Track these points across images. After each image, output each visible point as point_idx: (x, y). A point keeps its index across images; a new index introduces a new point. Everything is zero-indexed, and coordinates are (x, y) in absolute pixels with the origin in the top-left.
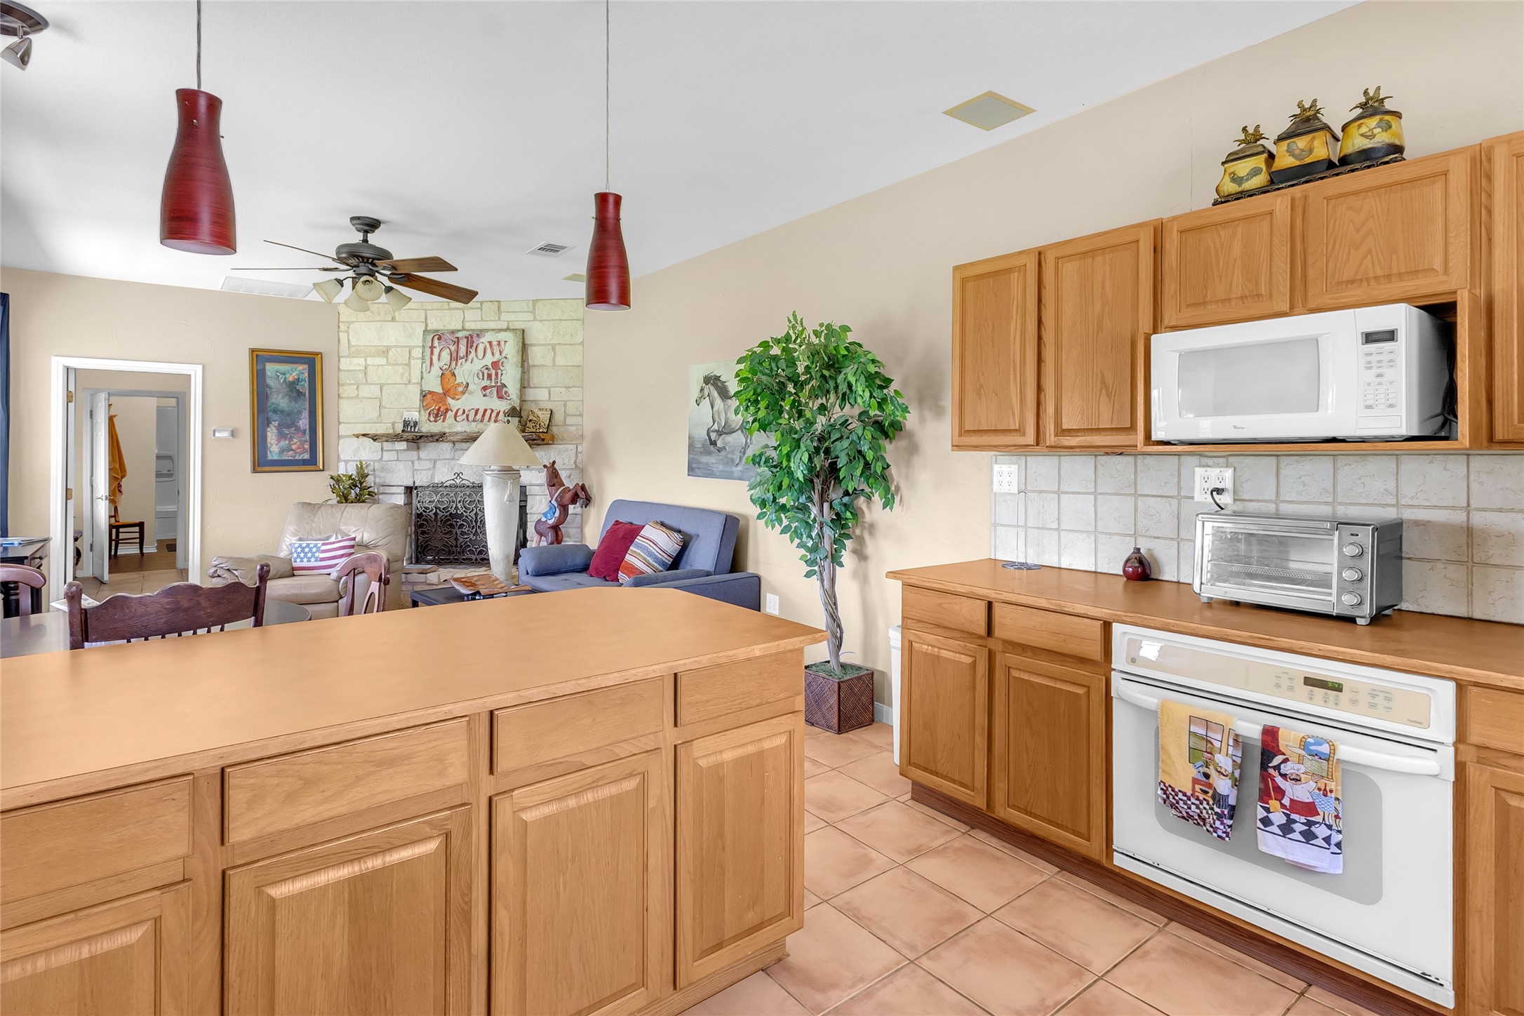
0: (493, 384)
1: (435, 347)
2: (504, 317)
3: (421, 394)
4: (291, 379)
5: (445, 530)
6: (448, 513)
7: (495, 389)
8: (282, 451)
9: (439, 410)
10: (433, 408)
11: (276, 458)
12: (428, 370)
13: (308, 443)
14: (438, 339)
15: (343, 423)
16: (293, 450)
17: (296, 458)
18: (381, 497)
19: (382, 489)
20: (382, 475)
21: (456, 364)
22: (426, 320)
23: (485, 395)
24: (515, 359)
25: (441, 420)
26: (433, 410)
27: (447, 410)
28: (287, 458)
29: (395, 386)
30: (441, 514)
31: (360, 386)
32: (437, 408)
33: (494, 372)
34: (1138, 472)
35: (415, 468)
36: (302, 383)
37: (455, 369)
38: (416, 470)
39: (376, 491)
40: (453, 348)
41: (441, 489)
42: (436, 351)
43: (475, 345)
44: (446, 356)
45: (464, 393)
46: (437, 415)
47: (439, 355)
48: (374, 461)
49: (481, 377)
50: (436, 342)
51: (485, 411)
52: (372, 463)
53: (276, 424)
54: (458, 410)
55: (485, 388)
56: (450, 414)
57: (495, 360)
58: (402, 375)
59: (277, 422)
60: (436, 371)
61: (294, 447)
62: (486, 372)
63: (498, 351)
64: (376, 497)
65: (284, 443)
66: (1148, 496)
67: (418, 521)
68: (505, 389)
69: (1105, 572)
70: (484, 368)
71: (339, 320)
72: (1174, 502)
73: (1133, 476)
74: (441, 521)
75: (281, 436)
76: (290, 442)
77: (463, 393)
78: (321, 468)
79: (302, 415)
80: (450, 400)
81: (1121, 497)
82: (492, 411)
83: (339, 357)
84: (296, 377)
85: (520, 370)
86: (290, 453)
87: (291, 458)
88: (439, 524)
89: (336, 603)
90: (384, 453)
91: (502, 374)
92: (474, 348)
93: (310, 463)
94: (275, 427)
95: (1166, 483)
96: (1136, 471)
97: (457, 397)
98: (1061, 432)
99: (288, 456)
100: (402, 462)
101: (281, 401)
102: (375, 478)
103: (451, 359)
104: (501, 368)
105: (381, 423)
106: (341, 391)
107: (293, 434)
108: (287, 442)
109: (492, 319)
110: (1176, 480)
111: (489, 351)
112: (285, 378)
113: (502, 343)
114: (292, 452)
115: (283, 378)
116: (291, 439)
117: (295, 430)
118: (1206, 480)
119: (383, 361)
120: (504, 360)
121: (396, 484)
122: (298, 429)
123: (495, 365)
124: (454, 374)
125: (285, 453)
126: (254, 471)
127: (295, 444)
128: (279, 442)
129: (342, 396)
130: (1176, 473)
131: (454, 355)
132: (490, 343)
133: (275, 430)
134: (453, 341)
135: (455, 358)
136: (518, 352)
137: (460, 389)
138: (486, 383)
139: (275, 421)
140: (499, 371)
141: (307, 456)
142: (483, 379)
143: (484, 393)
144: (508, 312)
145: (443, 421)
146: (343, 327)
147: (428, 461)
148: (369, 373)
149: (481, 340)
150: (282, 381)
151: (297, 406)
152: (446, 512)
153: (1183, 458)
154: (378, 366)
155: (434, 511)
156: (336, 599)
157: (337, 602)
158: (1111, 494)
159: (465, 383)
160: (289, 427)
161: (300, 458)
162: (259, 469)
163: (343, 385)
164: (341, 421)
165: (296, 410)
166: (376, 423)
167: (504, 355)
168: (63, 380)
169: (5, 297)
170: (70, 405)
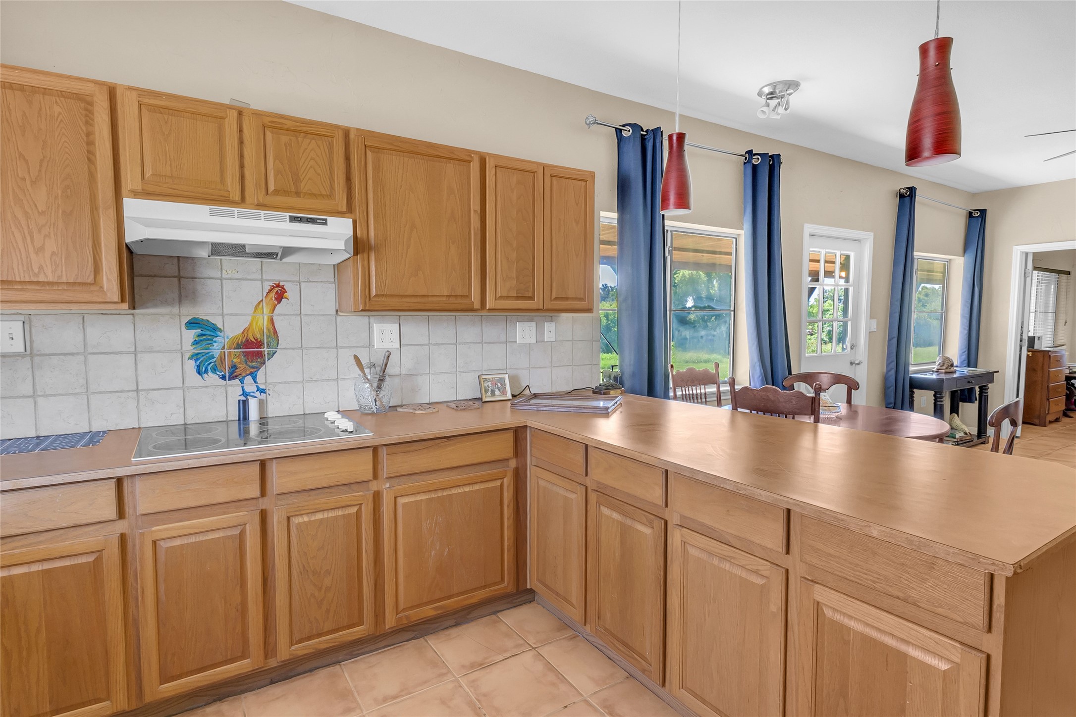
168: (1021, 262)
169: (983, 212)
170: (1027, 278)
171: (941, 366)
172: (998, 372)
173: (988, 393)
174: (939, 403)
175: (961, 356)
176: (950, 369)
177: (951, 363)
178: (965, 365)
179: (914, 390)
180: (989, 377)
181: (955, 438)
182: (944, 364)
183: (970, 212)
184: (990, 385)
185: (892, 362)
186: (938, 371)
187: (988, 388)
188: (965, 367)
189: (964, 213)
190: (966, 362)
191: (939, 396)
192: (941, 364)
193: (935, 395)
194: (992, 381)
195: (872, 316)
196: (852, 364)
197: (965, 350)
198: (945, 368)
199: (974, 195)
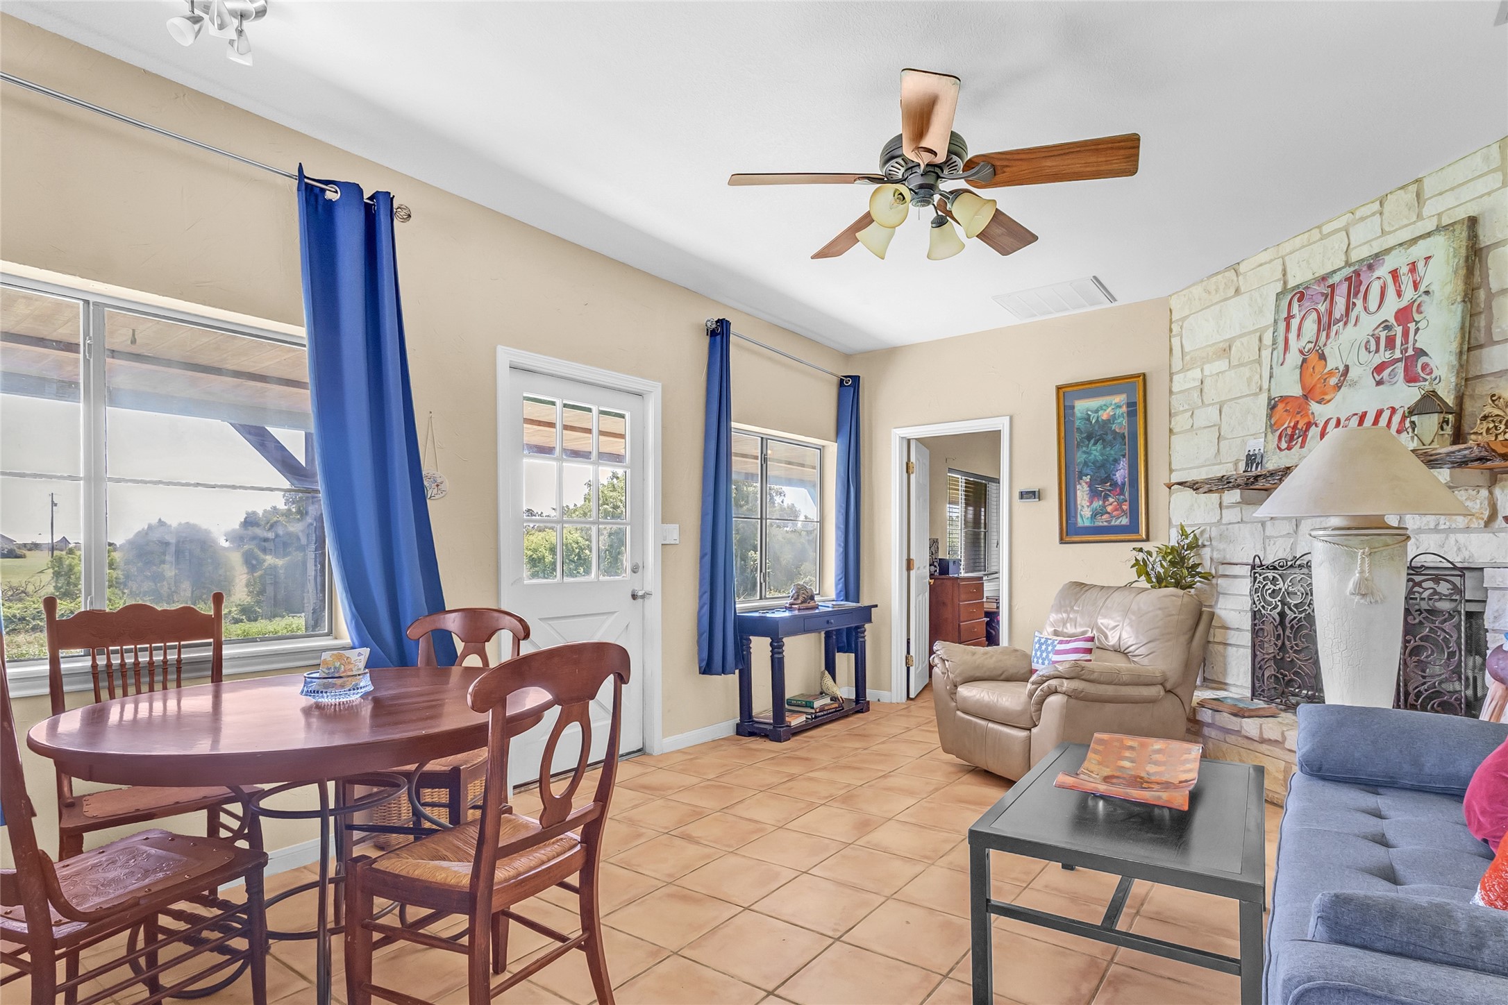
0: (1398, 355)
1: (1293, 317)
2: (1430, 209)
3: (1269, 403)
4: (1105, 417)
5: (1296, 645)
6: (1303, 615)
7: (1401, 366)
8: (1094, 515)
9: (1295, 427)
10: (1286, 426)
11: (1087, 523)
12: (1281, 361)
13: (1127, 503)
14: (1300, 300)
15: (1176, 470)
16: (1109, 513)
17: (1113, 523)
18: (1220, 581)
19: (1222, 570)
20: (1222, 546)
21: (1328, 337)
22: (1284, 275)
23: (1379, 383)
24: (1449, 288)
25: (1299, 445)
26: (1286, 428)
27: (1309, 425)
28: (1101, 524)
29: (1239, 401)
30: (1290, 615)
31: (1195, 412)
32: (1292, 424)
33: (1399, 330)
35: (1268, 533)
36: (1119, 421)
37: (1325, 345)
38: (1269, 537)
39: (1213, 572)
40: (1322, 308)
41: (1292, 571)
42: (1295, 323)
43: (1363, 289)
44: (1310, 326)
45: (1340, 388)
46: (1291, 438)
47: (1300, 329)
48: (1211, 525)
49: (1373, 348)
50: (1295, 305)
51: (1379, 413)
52: (1208, 528)
53: (1087, 479)
54: (1327, 423)
55: (1379, 369)
56: (1314, 432)
57: (1404, 303)
58: (1249, 380)
59: (1089, 477)
60: (1294, 358)
61: (1109, 509)
62: (1383, 335)
63: (1411, 284)
64: (1214, 581)
65: (1097, 504)
67: (1255, 625)
68: (1423, 359)
70: (1380, 329)
71: (1171, 319)
74: (1292, 627)
75: (1094, 494)
76: (1104, 502)
77: (1338, 387)
78: (1144, 536)
79: (1119, 464)
80: (1314, 407)
82: (1393, 410)
83: (1171, 375)
84: (1111, 414)
85: (1458, 308)
86: (1104, 517)
87: (1105, 524)
88: (1288, 632)
89: (1028, 732)
90: (1223, 511)
91: (1417, 330)
92: (1361, 295)
93: (1130, 531)
94: (1086, 483)
97: (1327, 397)
99: (1102, 522)
100: (1249, 525)
101: (1094, 448)
102: (1212, 551)
103: (1319, 330)
104: (1417, 317)
105: (1220, 463)
106: (1173, 423)
107: (1109, 491)
108: (1101, 503)
109: (1406, 222)
111: (1391, 291)
112: (1098, 417)
113: (1420, 265)
114: (1108, 515)
115: (1096, 417)
116: (1106, 498)
117: (1110, 485)
119: (1222, 365)
120: (1425, 298)
121: (1240, 561)
122: (1114, 484)
123: (1404, 315)
124: (1322, 357)
125: (1098, 517)
126: (1062, 541)
127: (1111, 504)
128: (1091, 503)
129: (1174, 431)
131: (1325, 320)
132: (1395, 274)
133: (1086, 488)
134: (1323, 294)
135: (1326, 325)
136: (1455, 272)
137: (1333, 381)
138: (1384, 356)
139: (1086, 475)
140: (1412, 326)
141: (1125, 521)
142: (1377, 351)
143: (1378, 378)
144: (1441, 194)
145: (1302, 447)
146: (1175, 328)
147: (1285, 522)
148: (1206, 390)
149: (1377, 273)
150: (1093, 421)
151: (1112, 452)
152: (1300, 613)
154: (1218, 374)
155: (1280, 608)
156: (1029, 726)
157: (1030, 730)
159: (1342, 368)
160: (1103, 482)
161: (1117, 523)
162: (1068, 539)
163: (1176, 414)
164: (1173, 468)
165: (1111, 459)
166: (1214, 464)
167: (1422, 288)
168: (901, 452)
169: (856, 379)
170: (911, 475)
171: (795, 600)
172: (876, 606)
173: (866, 638)
174: (776, 656)
175: (837, 585)
176: (809, 603)
177: (810, 594)
178: (842, 598)
179: (751, 637)
180: (866, 614)
181: (813, 708)
182: (798, 596)
183: (841, 379)
184: (867, 626)
185: (705, 592)
186: (790, 608)
187: (865, 631)
188: (842, 601)
189: (835, 381)
190: (843, 593)
191: (776, 644)
192: (795, 596)
193: (771, 645)
194: (870, 621)
195: (666, 517)
196: (634, 597)
197: (840, 577)
198: (800, 602)
199: (848, 357)
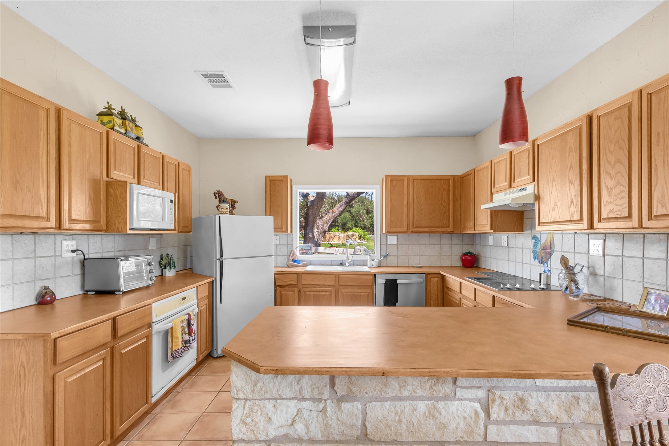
34: (36, 244)
66: (40, 257)
69: (19, 307)
72: (53, 259)
73: (33, 247)
81: (27, 259)
95: (49, 249)
96: (35, 244)
98: (71, 221)
110: (54, 247)
118: (67, 246)
130: (53, 244)
153: (56, 236)
158: (22, 259)
